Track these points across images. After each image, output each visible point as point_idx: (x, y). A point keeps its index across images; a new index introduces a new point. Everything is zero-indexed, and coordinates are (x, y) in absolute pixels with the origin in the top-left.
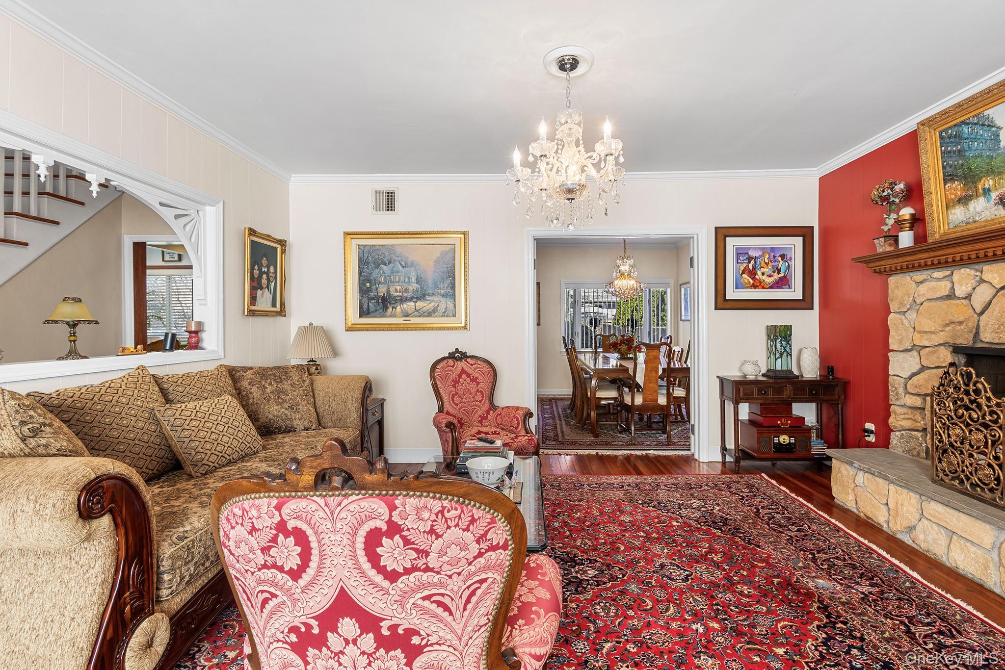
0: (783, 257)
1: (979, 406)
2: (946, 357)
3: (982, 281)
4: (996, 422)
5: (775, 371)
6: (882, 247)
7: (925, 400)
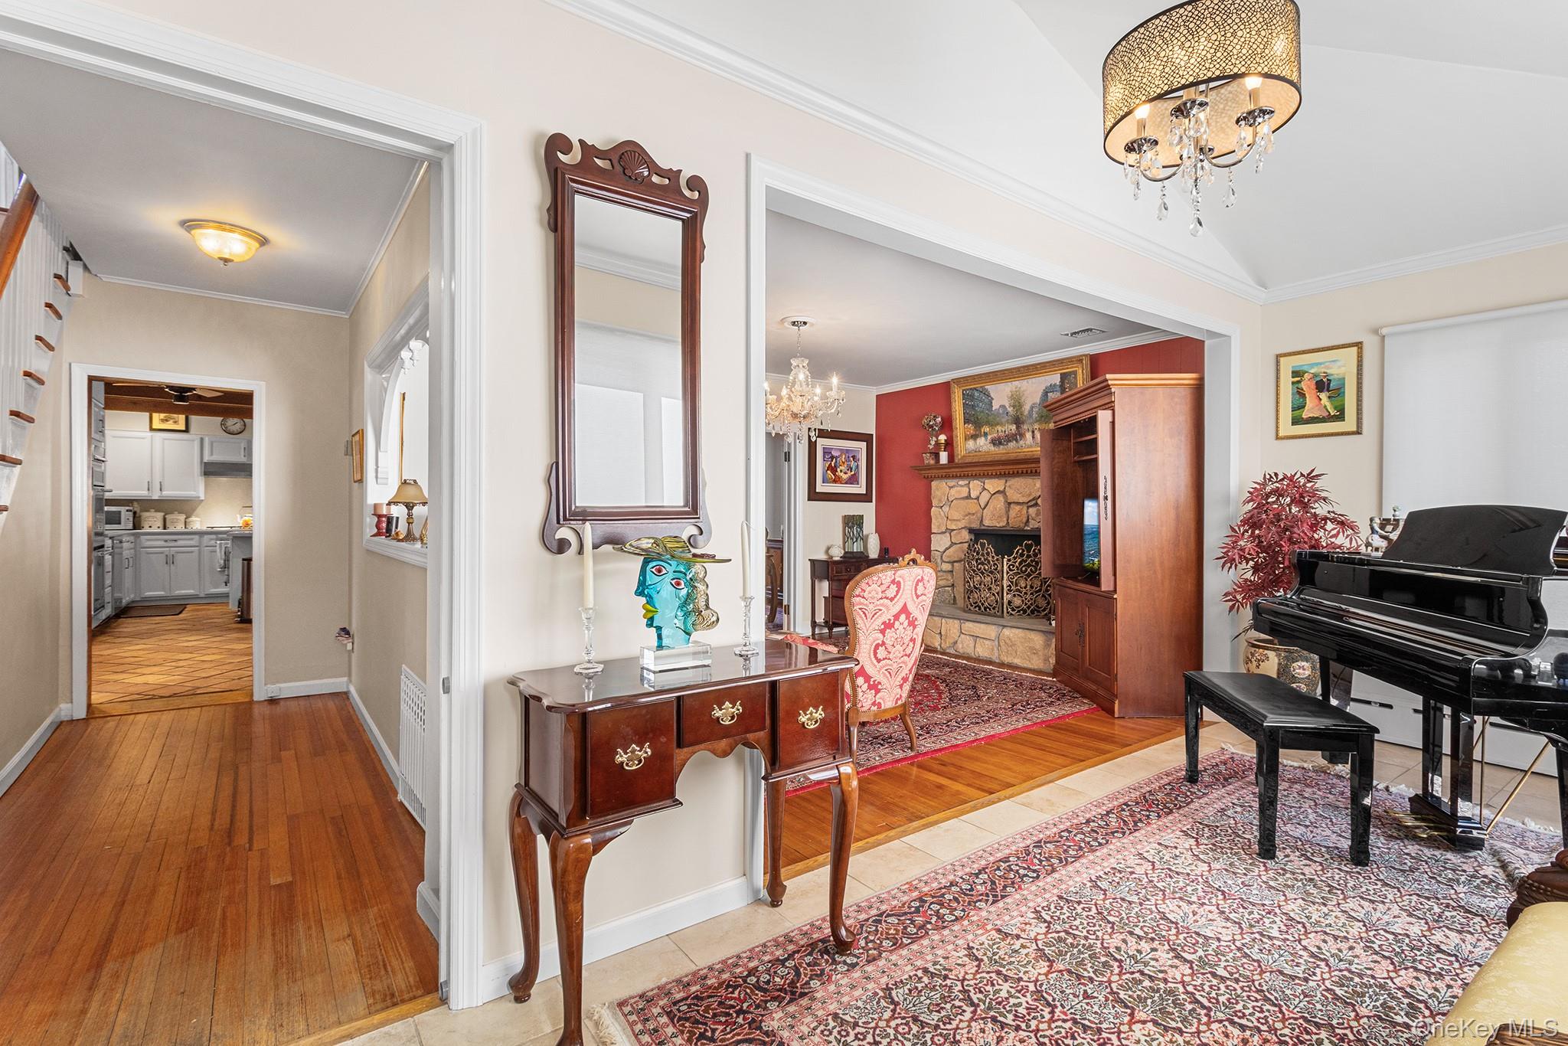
0: (854, 457)
1: (989, 562)
2: (966, 536)
3: (984, 489)
4: (996, 569)
5: (853, 552)
6: (929, 460)
7: (953, 566)
